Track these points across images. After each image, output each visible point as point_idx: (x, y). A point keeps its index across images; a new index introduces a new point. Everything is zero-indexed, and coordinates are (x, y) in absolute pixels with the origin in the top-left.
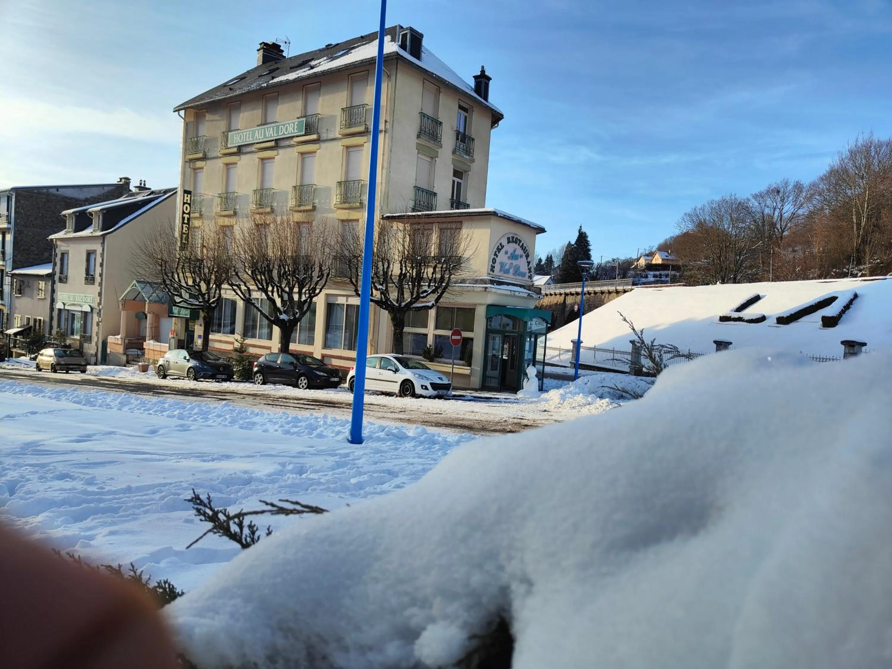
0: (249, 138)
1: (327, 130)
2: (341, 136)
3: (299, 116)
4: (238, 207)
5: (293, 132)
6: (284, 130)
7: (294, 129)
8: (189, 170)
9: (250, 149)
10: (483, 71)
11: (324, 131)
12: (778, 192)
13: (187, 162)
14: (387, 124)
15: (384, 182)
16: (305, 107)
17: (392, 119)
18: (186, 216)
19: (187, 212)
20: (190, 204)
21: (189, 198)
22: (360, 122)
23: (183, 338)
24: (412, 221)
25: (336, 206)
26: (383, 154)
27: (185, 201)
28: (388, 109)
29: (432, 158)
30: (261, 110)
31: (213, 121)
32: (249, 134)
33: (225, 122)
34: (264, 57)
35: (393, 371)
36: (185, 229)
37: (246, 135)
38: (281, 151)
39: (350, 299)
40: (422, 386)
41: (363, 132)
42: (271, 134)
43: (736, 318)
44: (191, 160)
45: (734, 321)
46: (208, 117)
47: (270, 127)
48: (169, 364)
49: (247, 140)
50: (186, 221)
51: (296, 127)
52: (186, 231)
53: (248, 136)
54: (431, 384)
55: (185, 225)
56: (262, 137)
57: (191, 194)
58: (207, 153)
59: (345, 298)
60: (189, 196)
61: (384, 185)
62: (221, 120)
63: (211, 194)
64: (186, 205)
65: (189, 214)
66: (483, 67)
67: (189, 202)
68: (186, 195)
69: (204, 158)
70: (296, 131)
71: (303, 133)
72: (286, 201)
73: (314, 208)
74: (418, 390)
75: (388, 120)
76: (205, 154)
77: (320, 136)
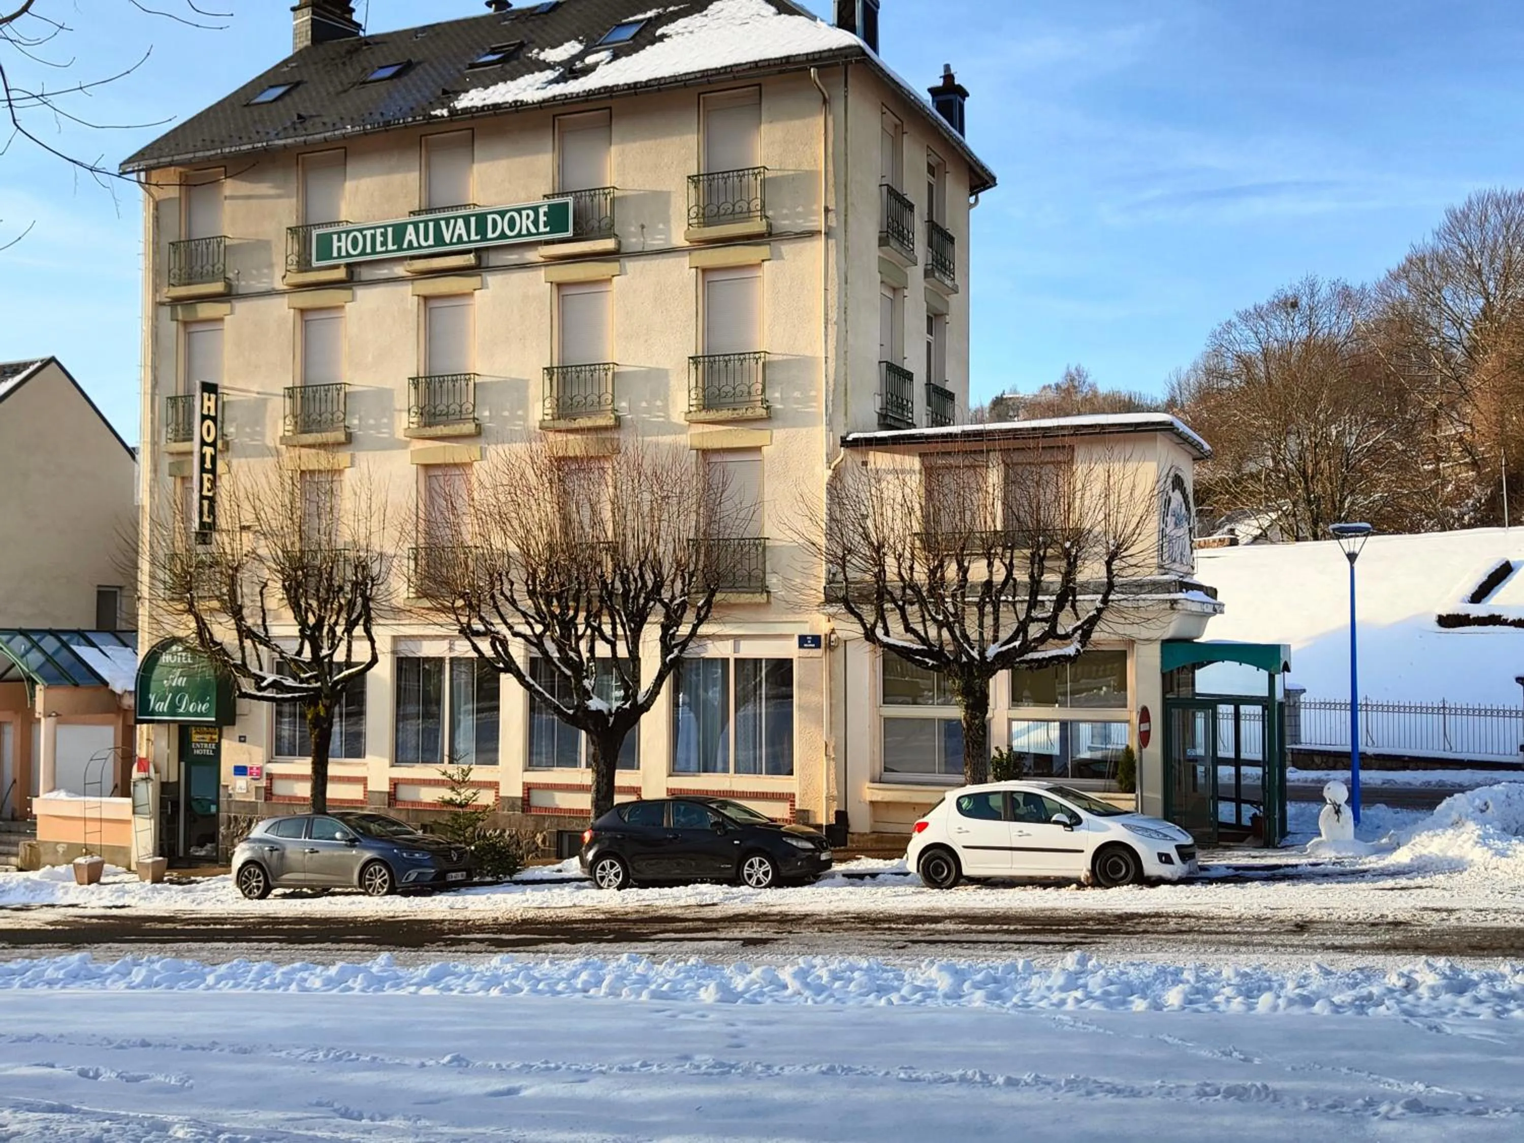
0: (384, 243)
1: (643, 227)
2: (687, 244)
3: (549, 191)
4: (356, 422)
5: (533, 230)
6: (503, 225)
7: (536, 223)
8: (171, 328)
9: (385, 271)
10: (948, 77)
11: (633, 229)
12: (1294, 305)
13: (162, 304)
14: (831, 215)
15: (832, 354)
16: (561, 169)
17: (842, 206)
18: (209, 451)
19: (209, 440)
20: (214, 419)
21: (212, 404)
22: (749, 211)
23: (173, 778)
24: (925, 448)
25: (690, 417)
26: (826, 289)
27: (205, 412)
28: (831, 182)
29: (894, 290)
30: (417, 174)
31: (249, 197)
32: (384, 235)
33: (294, 200)
34: (315, 25)
35: (1065, 825)
36: (207, 485)
37: (373, 237)
38: (493, 279)
39: (743, 644)
40: (1160, 855)
41: (760, 236)
42: (460, 236)
43: (1483, 618)
44: (176, 301)
45: (1479, 625)
46: (230, 187)
47: (456, 218)
48: (282, 856)
49: (379, 248)
50: (208, 465)
51: (542, 219)
52: (209, 490)
53: (379, 239)
54: (1178, 847)
55: (206, 476)
56: (431, 242)
57: (216, 392)
58: (235, 283)
59: (730, 643)
60: (213, 396)
61: (832, 364)
62: (279, 196)
63: (255, 388)
64: (208, 422)
65: (213, 444)
66: (947, 67)
67: (212, 413)
68: (206, 395)
69: (228, 296)
70: (542, 229)
71: (570, 234)
72: (523, 403)
73: (618, 424)
74: (1152, 867)
75: (832, 206)
76: (229, 286)
77: (619, 243)
